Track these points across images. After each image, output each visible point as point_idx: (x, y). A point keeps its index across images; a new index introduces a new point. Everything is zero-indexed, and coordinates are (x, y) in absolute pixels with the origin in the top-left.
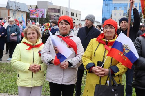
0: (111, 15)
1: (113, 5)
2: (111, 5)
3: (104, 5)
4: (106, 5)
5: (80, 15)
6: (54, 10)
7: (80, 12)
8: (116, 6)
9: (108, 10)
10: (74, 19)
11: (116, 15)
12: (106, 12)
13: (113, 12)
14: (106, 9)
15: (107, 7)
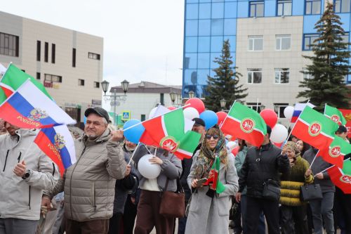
0: (226, 47)
5: (98, 57)
7: (100, 41)
9: (213, 20)
10: (60, 79)
12: (205, 28)
13: (244, 29)
14: (205, 14)
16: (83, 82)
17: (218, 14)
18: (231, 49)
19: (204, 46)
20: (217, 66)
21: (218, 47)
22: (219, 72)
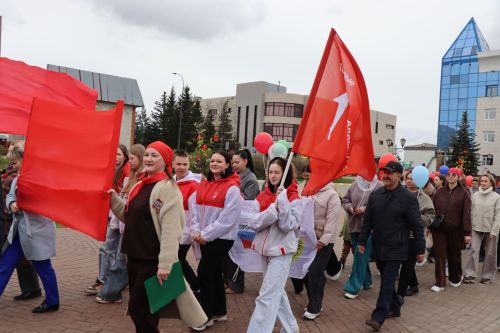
0: (465, 116)
1: (482, 78)
2: (473, 78)
3: (447, 80)
4: (455, 79)
5: (393, 127)
6: (282, 109)
7: (394, 118)
8: (495, 83)
9: (459, 99)
11: (493, 115)
12: (454, 104)
13: (482, 104)
14: (454, 95)
15: (457, 85)
16: (382, 143)
17: (463, 95)
18: (468, 118)
19: (453, 117)
20: (459, 129)
21: (461, 117)
22: (460, 133)
